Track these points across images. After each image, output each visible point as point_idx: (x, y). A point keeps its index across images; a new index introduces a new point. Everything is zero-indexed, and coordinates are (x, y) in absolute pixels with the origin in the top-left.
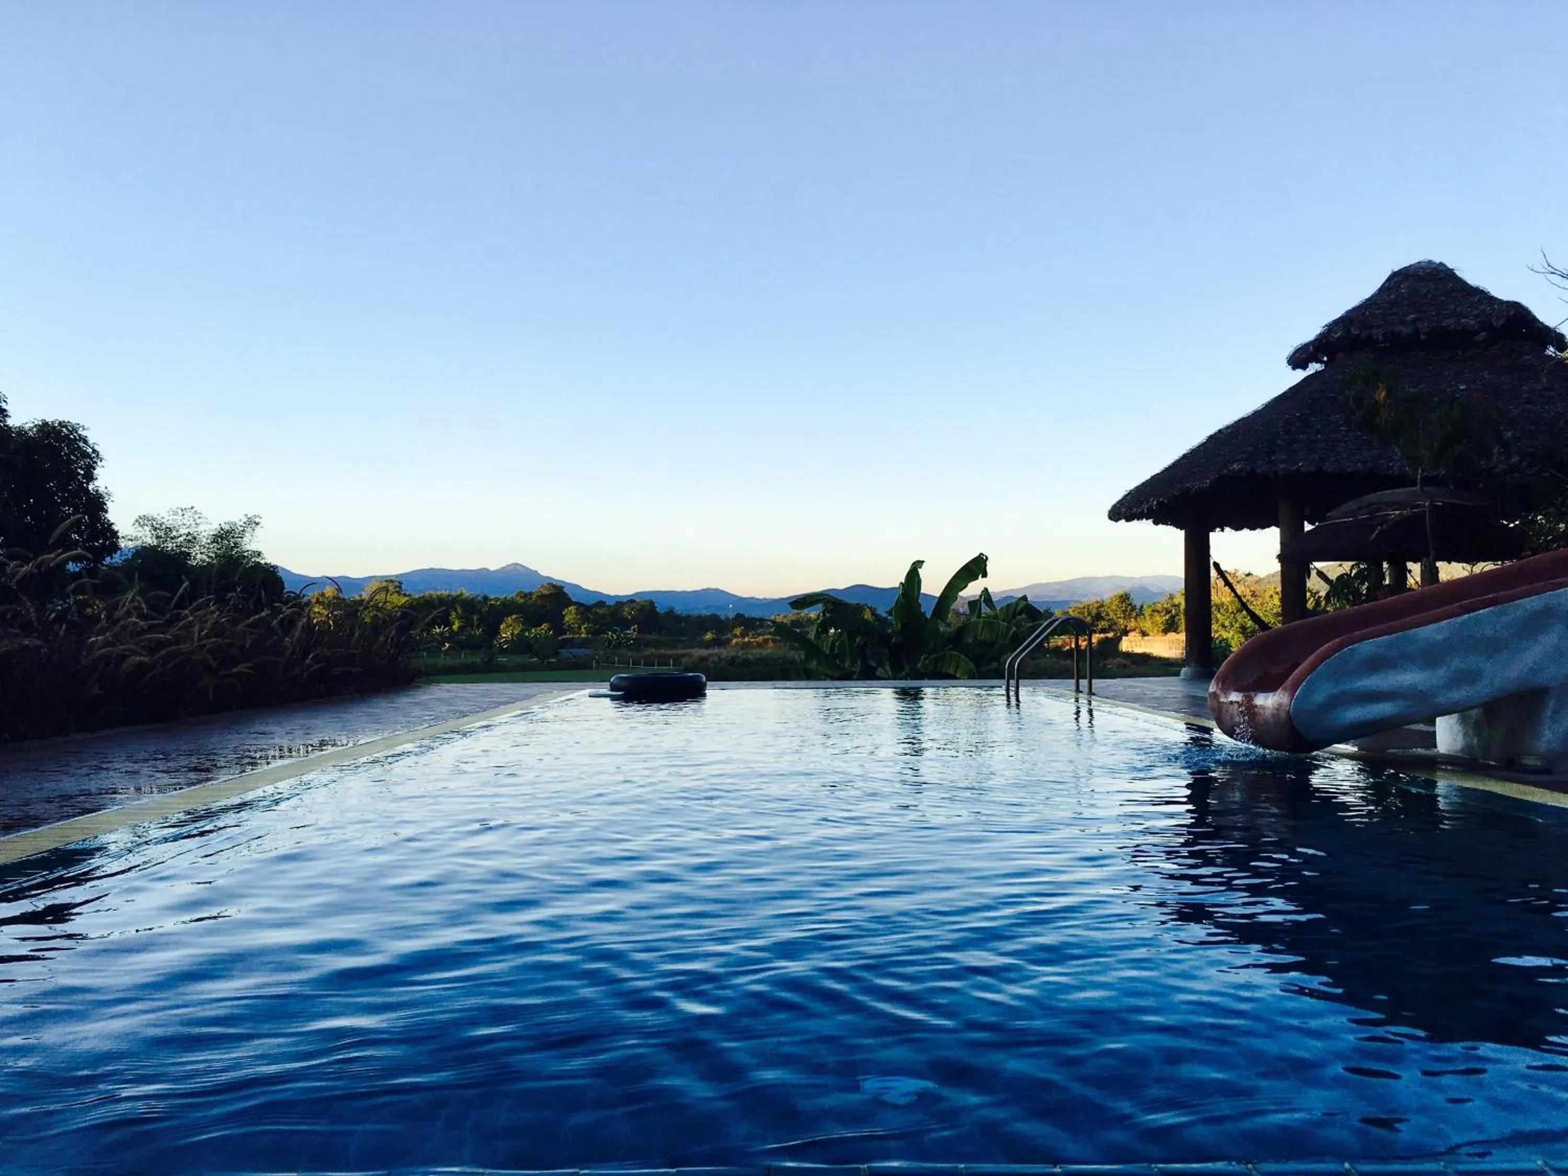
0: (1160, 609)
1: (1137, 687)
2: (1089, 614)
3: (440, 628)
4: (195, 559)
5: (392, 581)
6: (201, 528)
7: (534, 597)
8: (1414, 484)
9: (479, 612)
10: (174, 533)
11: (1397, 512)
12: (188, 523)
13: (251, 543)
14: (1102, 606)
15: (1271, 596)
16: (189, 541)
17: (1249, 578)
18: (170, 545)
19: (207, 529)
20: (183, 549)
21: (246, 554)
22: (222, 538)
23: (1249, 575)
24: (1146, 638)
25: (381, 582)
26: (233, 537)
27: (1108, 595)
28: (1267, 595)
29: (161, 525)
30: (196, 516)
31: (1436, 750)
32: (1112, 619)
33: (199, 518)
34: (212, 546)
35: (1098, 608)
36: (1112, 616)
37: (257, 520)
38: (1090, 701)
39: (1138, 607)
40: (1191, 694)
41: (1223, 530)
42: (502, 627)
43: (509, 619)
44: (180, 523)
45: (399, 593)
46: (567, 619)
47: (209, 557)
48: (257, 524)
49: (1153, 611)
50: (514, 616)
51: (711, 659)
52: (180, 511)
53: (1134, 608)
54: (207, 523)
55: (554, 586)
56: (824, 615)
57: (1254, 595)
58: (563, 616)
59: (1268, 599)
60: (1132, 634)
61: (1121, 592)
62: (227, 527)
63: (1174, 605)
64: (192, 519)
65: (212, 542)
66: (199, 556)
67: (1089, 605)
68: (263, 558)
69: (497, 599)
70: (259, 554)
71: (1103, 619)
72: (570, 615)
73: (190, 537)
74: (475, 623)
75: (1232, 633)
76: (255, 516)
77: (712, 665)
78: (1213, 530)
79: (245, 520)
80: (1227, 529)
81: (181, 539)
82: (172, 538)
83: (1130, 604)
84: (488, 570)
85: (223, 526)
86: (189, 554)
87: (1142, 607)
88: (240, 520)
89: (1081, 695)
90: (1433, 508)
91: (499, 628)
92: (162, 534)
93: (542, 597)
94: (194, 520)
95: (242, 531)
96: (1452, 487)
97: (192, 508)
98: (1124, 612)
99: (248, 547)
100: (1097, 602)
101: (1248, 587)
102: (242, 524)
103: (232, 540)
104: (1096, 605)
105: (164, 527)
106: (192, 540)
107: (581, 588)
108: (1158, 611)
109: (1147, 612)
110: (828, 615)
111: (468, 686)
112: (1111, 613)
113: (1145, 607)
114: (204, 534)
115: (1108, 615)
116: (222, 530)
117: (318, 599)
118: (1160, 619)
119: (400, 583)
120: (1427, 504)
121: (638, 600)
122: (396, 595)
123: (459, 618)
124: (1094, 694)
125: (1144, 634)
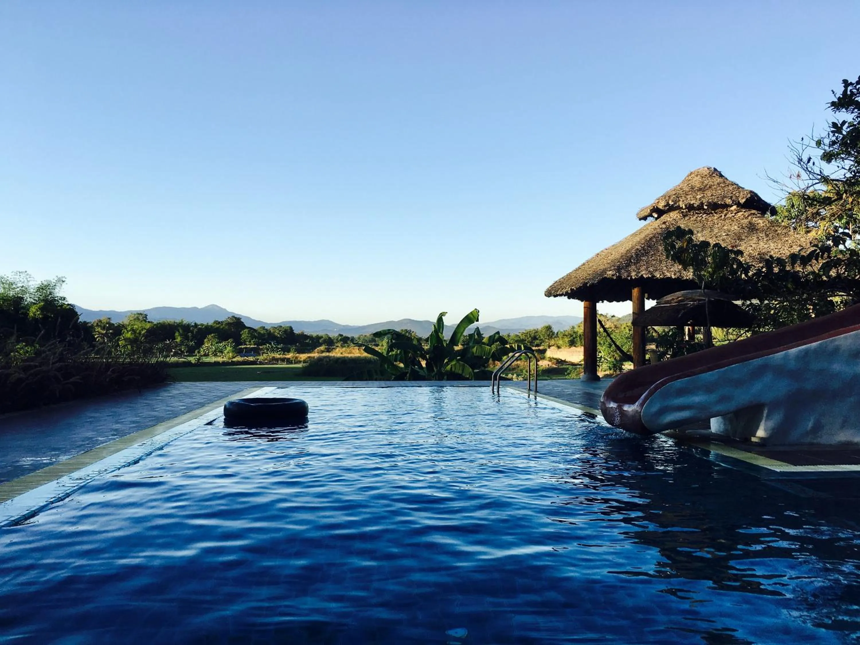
0: (567, 334)
1: (559, 387)
2: (530, 336)
3: (169, 341)
4: (26, 301)
5: (141, 314)
6: (30, 283)
7: (224, 324)
8: (700, 288)
9: (192, 332)
10: (14, 286)
11: (692, 303)
12: (23, 280)
13: (59, 292)
14: (537, 332)
15: (625, 328)
16: (23, 291)
17: (613, 318)
18: (12, 292)
19: (33, 284)
20: (19, 295)
21: (56, 299)
22: (42, 289)
23: (613, 316)
24: (560, 349)
25: (135, 315)
26: (49, 289)
27: (540, 326)
28: (623, 327)
29: (6, 281)
30: (28, 277)
31: (710, 430)
32: (542, 339)
33: (30, 277)
34: (36, 294)
35: (535, 333)
36: (542, 337)
37: (64, 279)
38: (536, 397)
39: (556, 333)
40: (587, 391)
41: (603, 302)
42: (205, 340)
43: (210, 336)
44: (18, 280)
45: (145, 321)
46: (243, 336)
47: (34, 300)
48: (63, 282)
49: (564, 335)
50: (212, 335)
51: (325, 360)
52: (18, 273)
53: (553, 334)
54: (34, 281)
55: (236, 318)
56: (391, 341)
57: (616, 327)
58: (241, 335)
59: (623, 329)
60: (552, 348)
61: (547, 325)
62: (45, 283)
63: (574, 332)
64: (25, 278)
65: (37, 292)
66: (29, 300)
67: (530, 332)
68: (67, 301)
69: (202, 325)
70: (64, 299)
71: (537, 339)
72: (245, 335)
73: (23, 289)
74: (190, 338)
75: (604, 347)
76: (62, 277)
77: (326, 363)
78: (598, 302)
79: (56, 279)
80: (605, 302)
81: (18, 289)
82: (12, 289)
83: (552, 331)
84: (198, 308)
85: (43, 282)
86: (22, 298)
87: (557, 333)
88: (54, 279)
89: (531, 392)
90: (710, 301)
91: (203, 341)
92: (7, 286)
93: (229, 324)
94: (27, 279)
95: (55, 285)
96: (719, 291)
97: (26, 272)
98: (548, 335)
99: (58, 295)
100: (535, 330)
101: (613, 323)
102: (54, 281)
103: (48, 290)
104: (534, 332)
105: (8, 282)
106: (24, 290)
107: (251, 319)
108: (566, 335)
109: (560, 336)
110: (394, 341)
111: (198, 384)
112: (541, 336)
113: (559, 333)
114: (33, 287)
115: (540, 337)
116: (43, 284)
117: (97, 324)
118: (567, 340)
119: (146, 315)
120: (707, 300)
121: (283, 326)
122: (144, 322)
123: (181, 335)
124: (538, 392)
125: (559, 347)
